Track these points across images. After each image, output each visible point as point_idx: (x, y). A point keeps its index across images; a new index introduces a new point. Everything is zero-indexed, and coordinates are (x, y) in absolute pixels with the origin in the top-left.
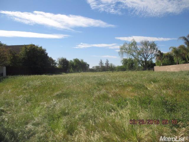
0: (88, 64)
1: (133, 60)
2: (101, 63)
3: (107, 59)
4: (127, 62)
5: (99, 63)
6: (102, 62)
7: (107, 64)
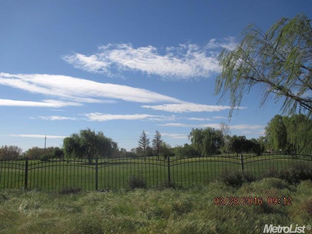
0: (113, 143)
1: (215, 133)
2: (144, 140)
3: (157, 132)
4: (202, 137)
5: (139, 139)
6: (147, 138)
7: (158, 141)
